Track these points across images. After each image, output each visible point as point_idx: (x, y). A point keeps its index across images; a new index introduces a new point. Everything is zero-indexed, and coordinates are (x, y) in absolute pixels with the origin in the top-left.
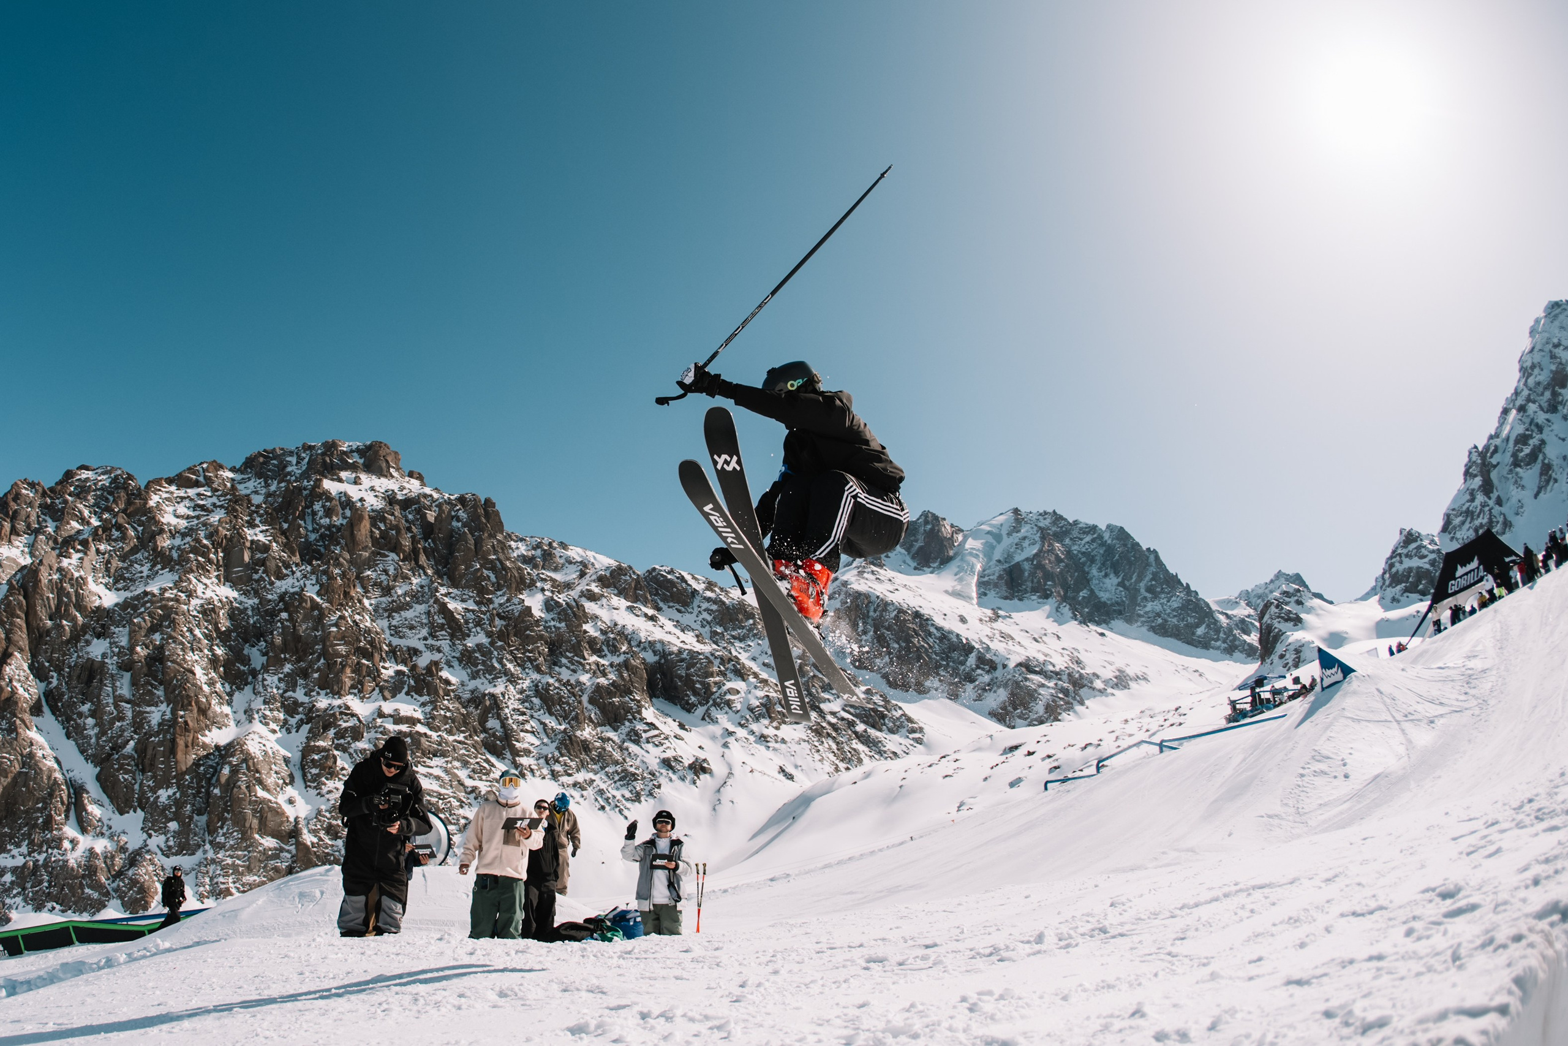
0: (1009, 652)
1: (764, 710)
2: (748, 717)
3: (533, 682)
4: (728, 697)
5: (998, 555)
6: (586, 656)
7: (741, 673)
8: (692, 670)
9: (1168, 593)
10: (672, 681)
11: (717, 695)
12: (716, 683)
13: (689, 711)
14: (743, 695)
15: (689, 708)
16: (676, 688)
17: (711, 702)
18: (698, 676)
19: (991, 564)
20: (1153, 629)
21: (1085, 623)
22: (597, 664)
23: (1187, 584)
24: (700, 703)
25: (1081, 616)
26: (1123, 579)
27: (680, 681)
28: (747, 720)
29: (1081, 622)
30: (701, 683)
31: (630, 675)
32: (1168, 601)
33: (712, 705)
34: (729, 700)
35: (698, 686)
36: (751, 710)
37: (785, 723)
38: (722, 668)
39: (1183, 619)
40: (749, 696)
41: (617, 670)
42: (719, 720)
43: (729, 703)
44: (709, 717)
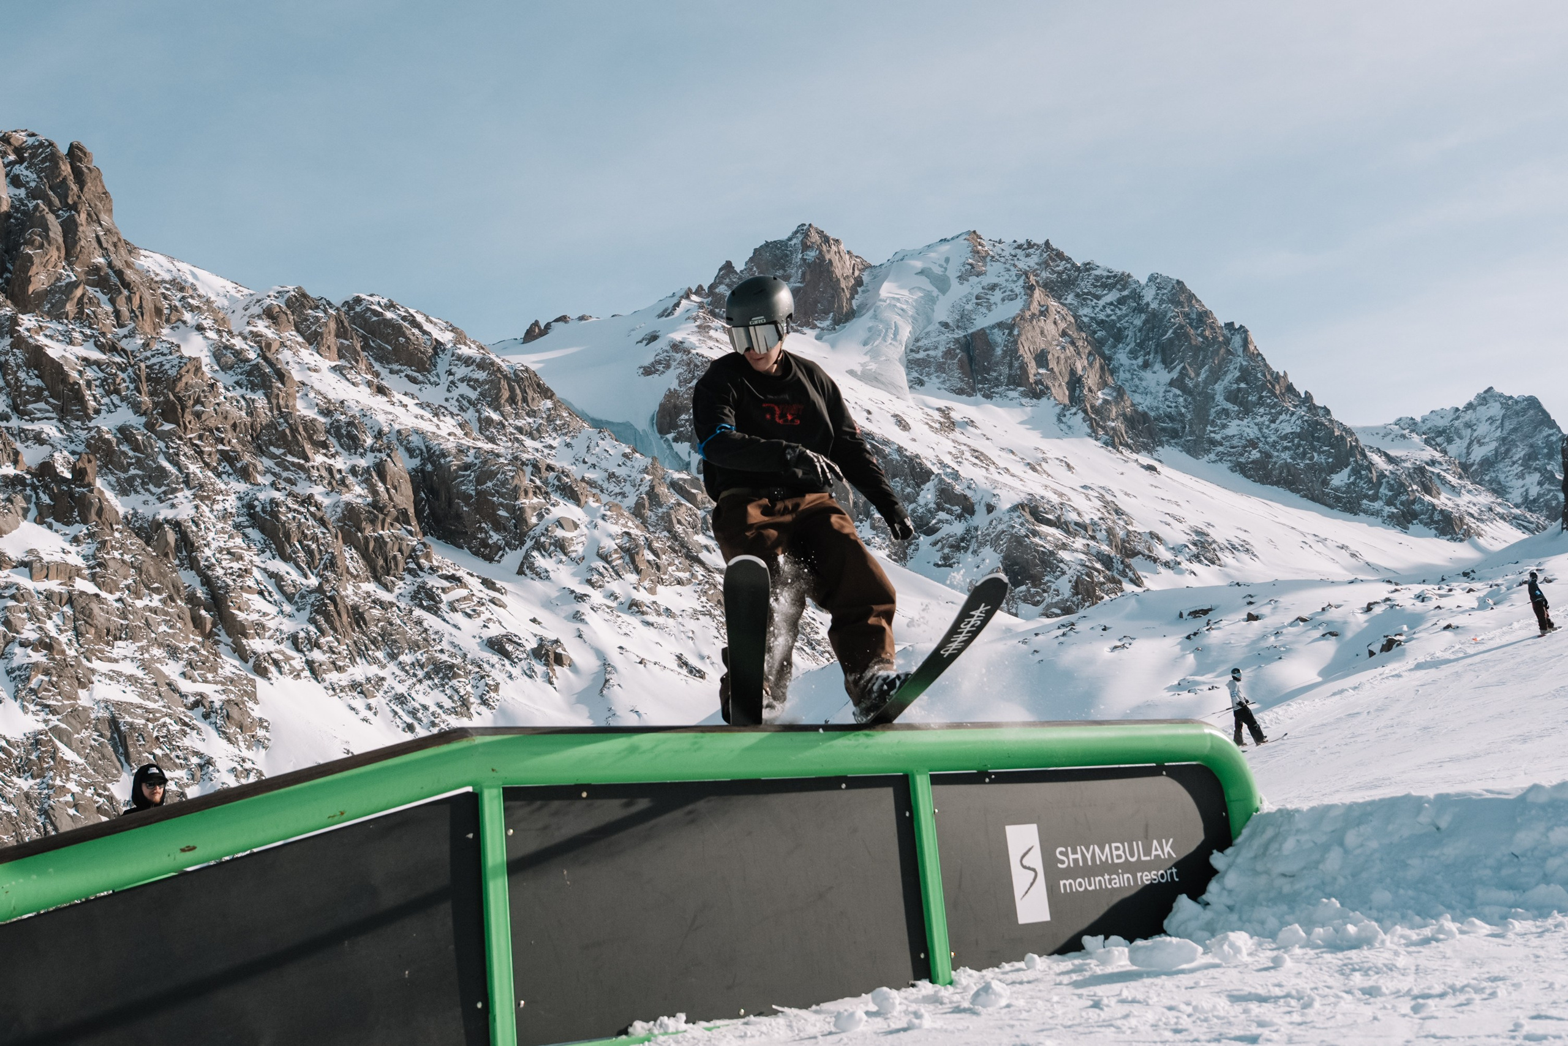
0: (995, 484)
1: (627, 559)
2: (602, 570)
3: (240, 499)
4: (559, 533)
5: (942, 313)
6: (310, 455)
7: (570, 493)
8: (489, 484)
9: (1273, 407)
10: (450, 503)
11: (538, 530)
12: (534, 509)
13: (489, 559)
14: (585, 531)
15: (487, 552)
16: (458, 516)
17: (529, 543)
18: (502, 495)
19: (930, 328)
20: (1241, 469)
21: (1114, 447)
22: (330, 470)
23: (1306, 393)
24: (508, 544)
25: (1107, 433)
26: (1183, 374)
27: (467, 505)
28: (601, 574)
29: (1106, 444)
30: (506, 508)
31: (387, 490)
32: (1273, 421)
33: (533, 548)
34: (564, 539)
35: (502, 513)
36: (605, 558)
37: (661, 581)
38: (538, 482)
39: (1304, 454)
40: (596, 532)
41: (366, 481)
42: (552, 574)
43: (561, 546)
44: (532, 567)
